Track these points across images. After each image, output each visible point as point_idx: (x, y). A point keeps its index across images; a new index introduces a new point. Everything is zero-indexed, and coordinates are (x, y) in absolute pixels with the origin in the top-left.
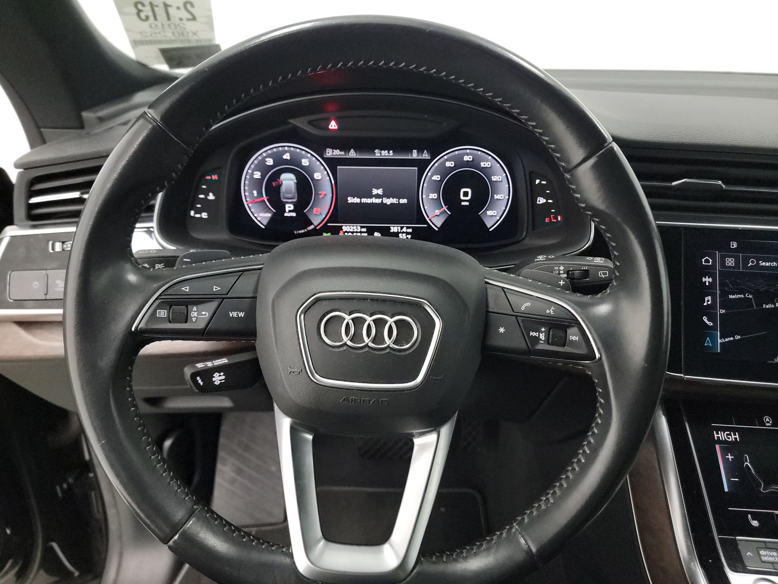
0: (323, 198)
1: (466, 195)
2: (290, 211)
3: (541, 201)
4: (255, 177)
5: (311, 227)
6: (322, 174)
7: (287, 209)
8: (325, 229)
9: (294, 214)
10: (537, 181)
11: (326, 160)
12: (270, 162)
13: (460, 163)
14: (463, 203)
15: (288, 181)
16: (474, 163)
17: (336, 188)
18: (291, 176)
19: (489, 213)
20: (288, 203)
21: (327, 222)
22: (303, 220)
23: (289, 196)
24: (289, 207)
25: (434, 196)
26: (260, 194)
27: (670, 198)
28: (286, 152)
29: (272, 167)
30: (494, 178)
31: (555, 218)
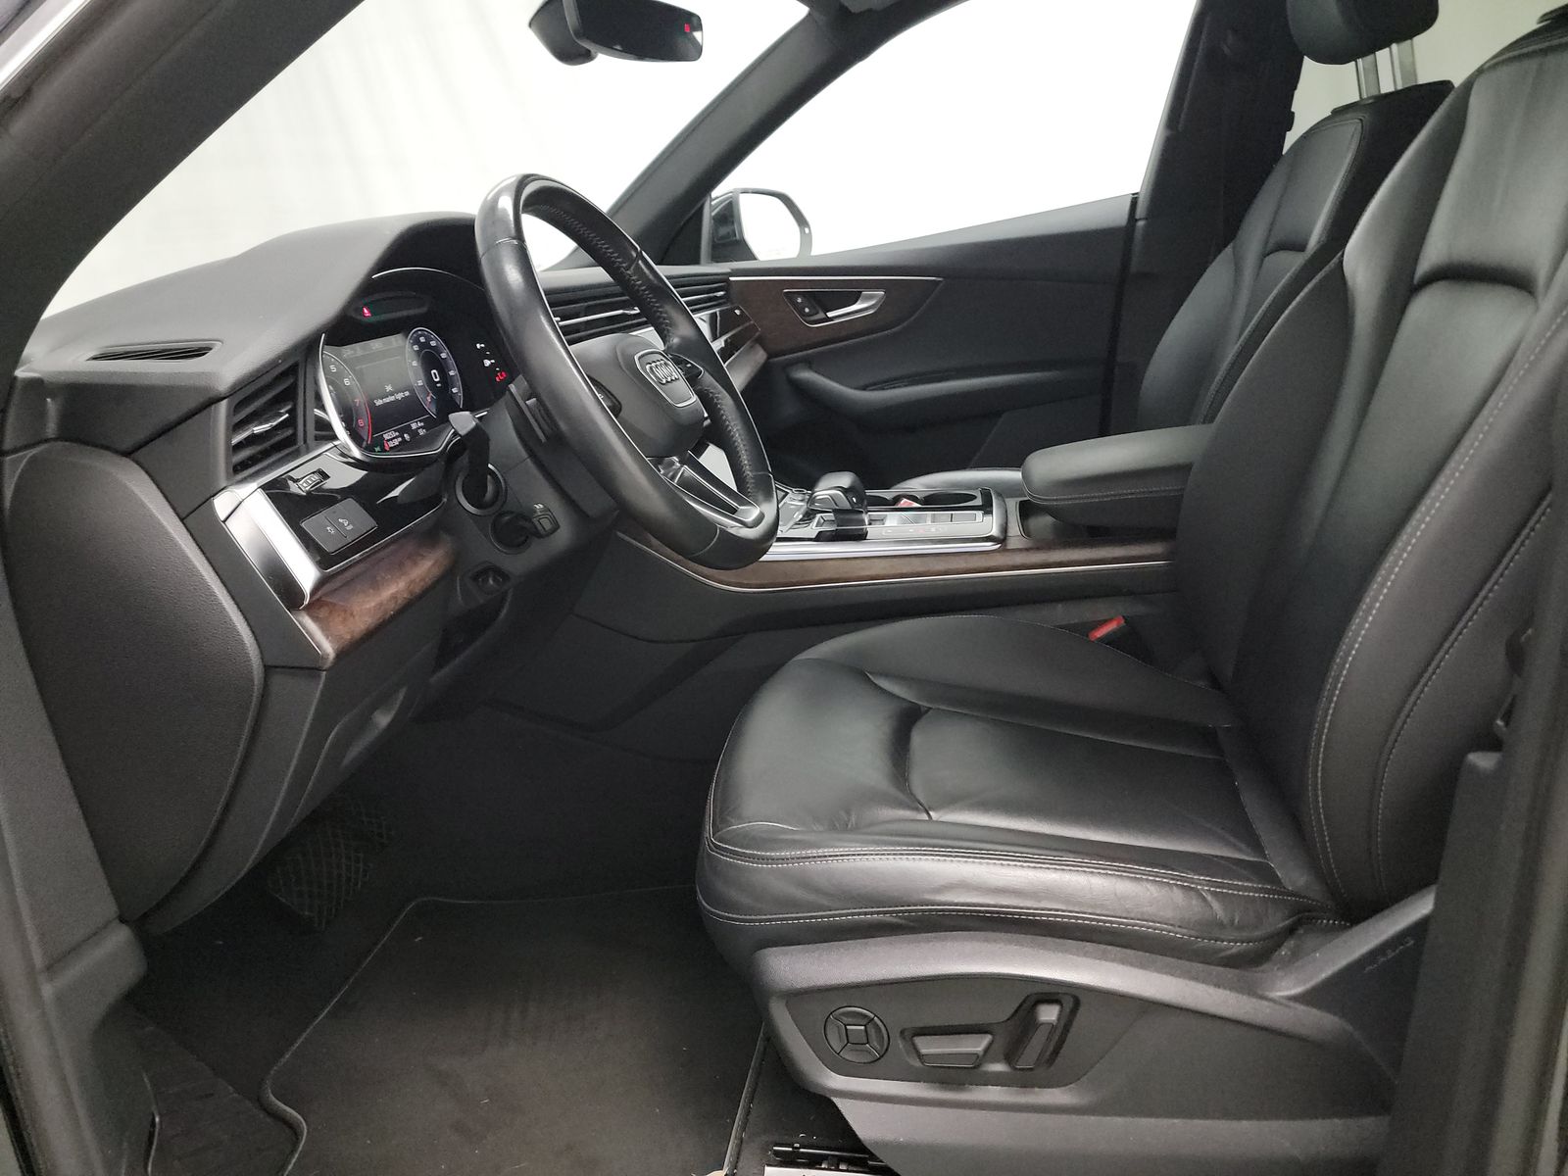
1: (436, 376)
3: (487, 363)
10: (478, 346)
14: (438, 385)
16: (428, 344)
19: (454, 390)
25: (420, 383)
30: (443, 356)
31: (502, 375)
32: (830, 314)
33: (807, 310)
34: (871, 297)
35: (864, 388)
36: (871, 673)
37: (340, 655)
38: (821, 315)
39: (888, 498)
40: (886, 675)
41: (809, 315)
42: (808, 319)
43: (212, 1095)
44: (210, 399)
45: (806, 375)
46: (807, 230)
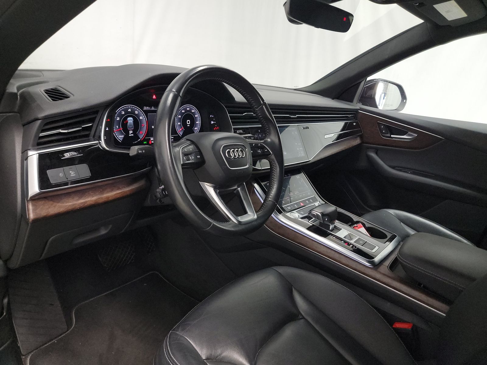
0: (143, 127)
1: (188, 122)
2: (131, 134)
3: (212, 122)
4: (117, 119)
5: (140, 140)
6: (143, 117)
7: (130, 133)
8: (144, 140)
9: (133, 135)
10: (211, 116)
11: (144, 111)
12: (123, 113)
13: (186, 111)
14: (188, 126)
15: (130, 120)
16: (190, 111)
17: (148, 122)
18: (131, 118)
19: (195, 129)
20: (130, 130)
21: (145, 137)
22: (136, 137)
23: (131, 127)
24: (131, 132)
25: (179, 123)
26: (119, 127)
27: (241, 119)
28: (129, 108)
29: (124, 115)
30: (196, 116)
31: (217, 128)
32: (392, 136)
33: (384, 131)
34: (409, 135)
35: (393, 168)
36: (294, 288)
37: (35, 221)
38: (389, 135)
39: (354, 220)
40: (301, 293)
41: (384, 133)
42: (384, 135)
43: (53, 305)
44: (35, 118)
45: (373, 155)
46: (405, 101)
